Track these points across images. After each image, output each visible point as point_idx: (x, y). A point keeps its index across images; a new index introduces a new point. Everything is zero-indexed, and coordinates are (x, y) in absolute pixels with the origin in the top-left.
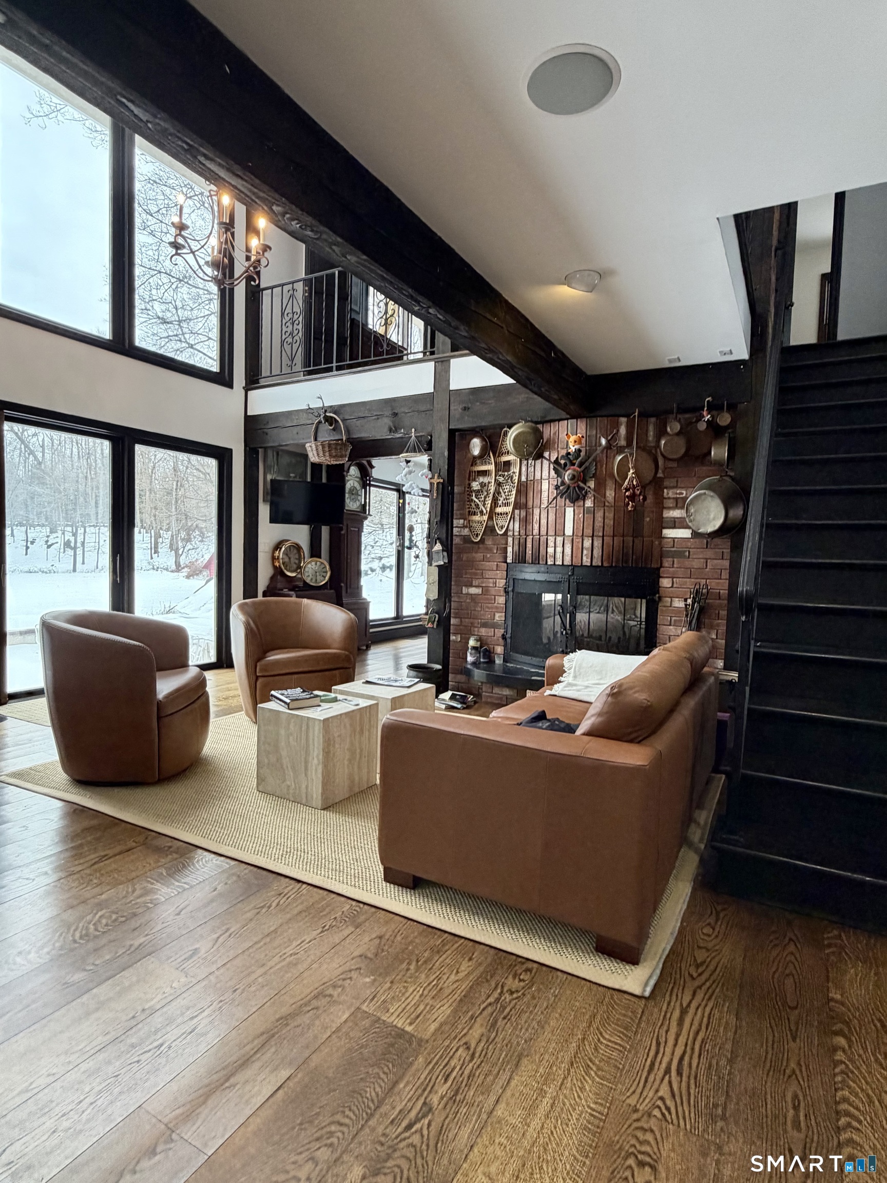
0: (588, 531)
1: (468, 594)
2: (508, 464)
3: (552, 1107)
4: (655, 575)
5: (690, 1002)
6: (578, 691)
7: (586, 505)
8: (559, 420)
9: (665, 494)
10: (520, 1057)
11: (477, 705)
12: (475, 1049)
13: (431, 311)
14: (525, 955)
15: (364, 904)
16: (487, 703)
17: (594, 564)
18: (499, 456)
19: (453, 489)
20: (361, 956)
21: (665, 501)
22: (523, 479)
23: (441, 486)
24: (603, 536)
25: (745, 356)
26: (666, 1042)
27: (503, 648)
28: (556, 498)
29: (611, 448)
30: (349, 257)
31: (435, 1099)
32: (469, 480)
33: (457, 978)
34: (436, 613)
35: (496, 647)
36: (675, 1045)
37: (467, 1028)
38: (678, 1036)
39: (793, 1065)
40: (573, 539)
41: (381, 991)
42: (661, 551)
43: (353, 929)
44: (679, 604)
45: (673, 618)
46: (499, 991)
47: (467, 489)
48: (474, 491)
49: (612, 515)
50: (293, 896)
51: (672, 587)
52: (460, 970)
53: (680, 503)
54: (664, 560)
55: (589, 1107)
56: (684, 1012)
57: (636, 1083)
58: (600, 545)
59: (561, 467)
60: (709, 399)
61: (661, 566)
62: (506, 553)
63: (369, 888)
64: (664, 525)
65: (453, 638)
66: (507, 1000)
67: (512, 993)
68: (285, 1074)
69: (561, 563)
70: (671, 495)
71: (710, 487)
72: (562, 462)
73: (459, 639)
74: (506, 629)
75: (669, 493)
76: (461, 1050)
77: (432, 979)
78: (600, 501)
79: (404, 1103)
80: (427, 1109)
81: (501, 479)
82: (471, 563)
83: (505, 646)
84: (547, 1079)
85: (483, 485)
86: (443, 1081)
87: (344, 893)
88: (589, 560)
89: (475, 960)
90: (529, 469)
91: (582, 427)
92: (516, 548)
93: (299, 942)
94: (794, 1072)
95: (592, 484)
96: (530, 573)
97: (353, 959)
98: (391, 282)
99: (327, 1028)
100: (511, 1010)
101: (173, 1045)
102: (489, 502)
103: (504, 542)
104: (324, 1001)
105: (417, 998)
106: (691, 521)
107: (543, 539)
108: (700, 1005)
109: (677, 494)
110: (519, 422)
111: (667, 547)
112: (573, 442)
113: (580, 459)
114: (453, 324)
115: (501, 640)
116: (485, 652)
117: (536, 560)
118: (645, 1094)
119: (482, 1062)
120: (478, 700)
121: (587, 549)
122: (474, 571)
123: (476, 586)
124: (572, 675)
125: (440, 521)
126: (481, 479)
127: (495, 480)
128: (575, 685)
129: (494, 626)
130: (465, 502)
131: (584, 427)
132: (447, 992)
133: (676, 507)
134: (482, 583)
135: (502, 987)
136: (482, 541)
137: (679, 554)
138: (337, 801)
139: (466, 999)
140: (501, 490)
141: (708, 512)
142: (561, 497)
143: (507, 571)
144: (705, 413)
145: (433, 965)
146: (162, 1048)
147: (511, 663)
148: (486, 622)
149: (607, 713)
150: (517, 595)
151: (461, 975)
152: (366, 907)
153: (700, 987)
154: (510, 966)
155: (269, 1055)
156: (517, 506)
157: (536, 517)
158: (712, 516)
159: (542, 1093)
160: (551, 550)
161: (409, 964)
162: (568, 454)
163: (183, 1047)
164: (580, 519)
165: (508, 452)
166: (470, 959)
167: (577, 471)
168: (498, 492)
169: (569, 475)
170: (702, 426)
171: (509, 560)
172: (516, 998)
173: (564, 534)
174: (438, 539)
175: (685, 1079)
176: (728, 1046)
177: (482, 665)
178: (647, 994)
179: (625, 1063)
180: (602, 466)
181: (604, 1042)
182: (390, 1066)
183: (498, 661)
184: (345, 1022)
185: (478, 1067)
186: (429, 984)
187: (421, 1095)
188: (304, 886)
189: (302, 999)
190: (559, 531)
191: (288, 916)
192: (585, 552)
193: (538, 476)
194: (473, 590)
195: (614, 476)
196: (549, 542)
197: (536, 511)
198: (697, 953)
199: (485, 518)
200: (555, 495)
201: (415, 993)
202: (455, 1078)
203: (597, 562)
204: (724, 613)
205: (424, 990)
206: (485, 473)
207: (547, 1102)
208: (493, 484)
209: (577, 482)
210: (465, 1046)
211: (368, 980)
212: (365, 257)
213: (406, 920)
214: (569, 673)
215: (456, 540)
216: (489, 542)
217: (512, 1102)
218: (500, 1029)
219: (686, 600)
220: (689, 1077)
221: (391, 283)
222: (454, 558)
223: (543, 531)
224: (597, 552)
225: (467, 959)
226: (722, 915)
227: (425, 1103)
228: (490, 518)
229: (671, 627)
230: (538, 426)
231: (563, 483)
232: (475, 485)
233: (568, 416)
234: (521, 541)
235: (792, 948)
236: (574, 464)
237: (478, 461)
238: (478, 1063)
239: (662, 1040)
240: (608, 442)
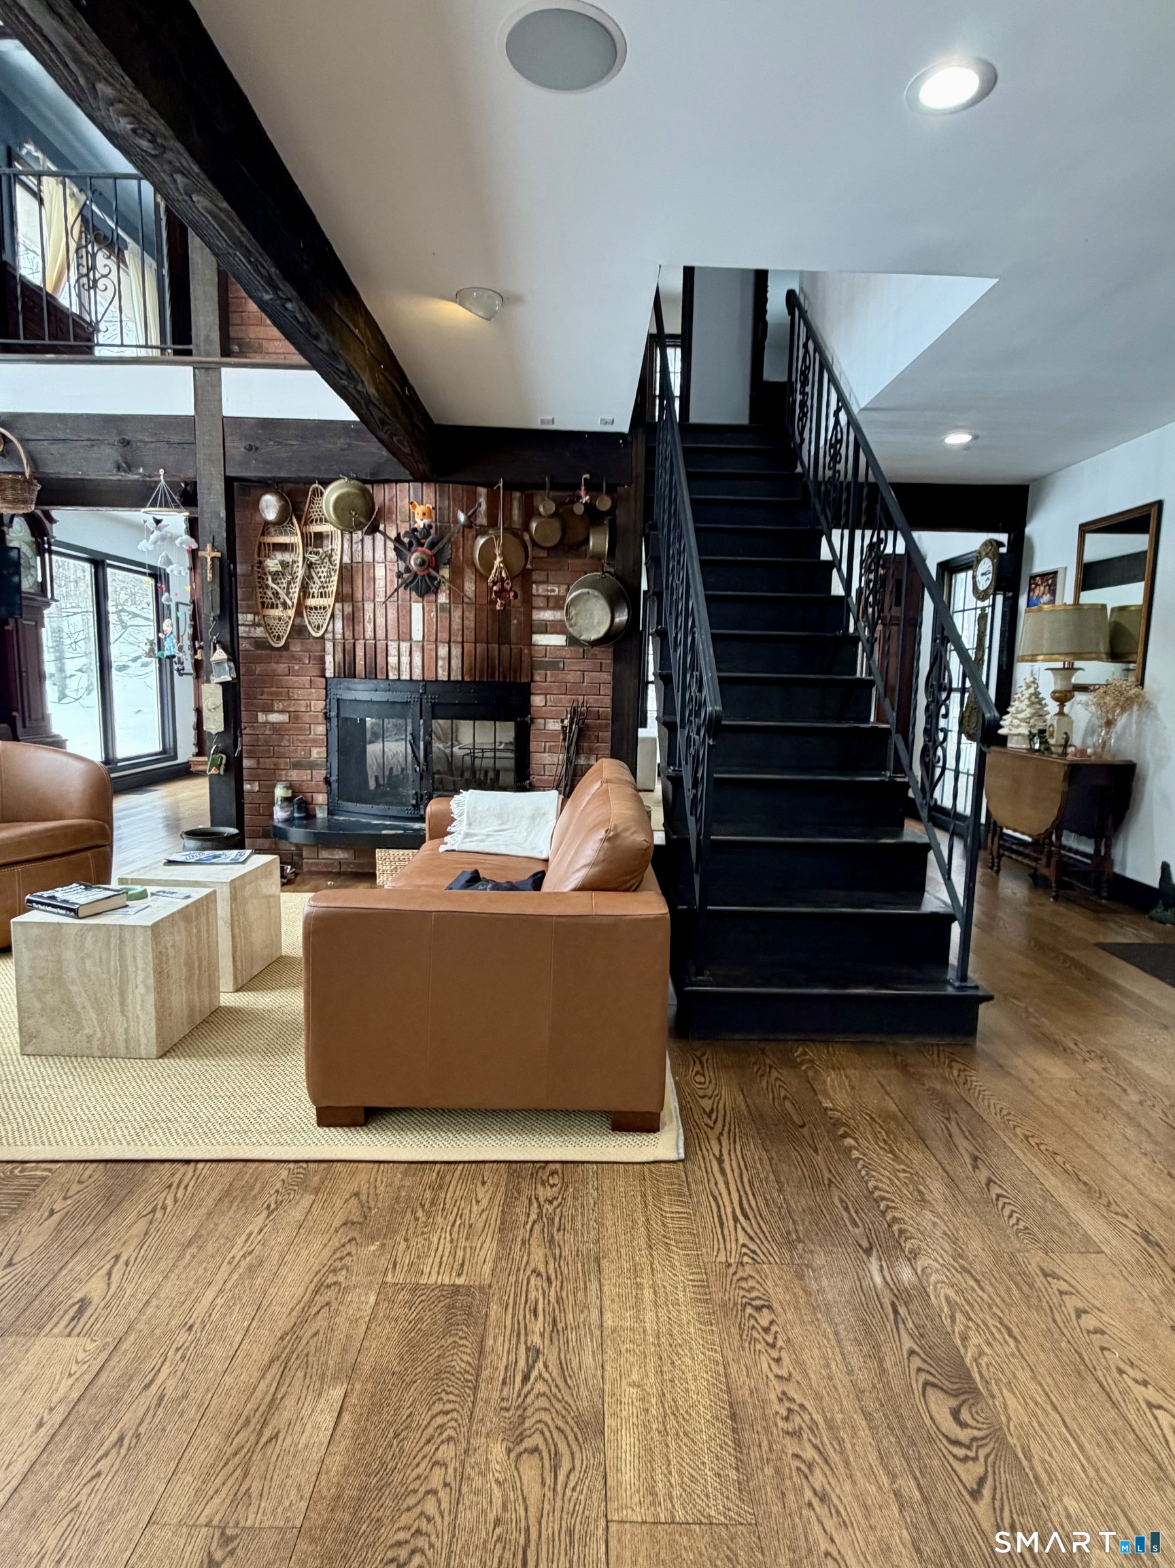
0: (444, 636)
1: (267, 723)
2: (320, 537)
3: (656, 1295)
4: (525, 692)
5: (721, 1151)
6: (482, 841)
7: (439, 601)
8: (397, 482)
9: (534, 591)
10: (598, 1260)
11: (298, 878)
12: (547, 1273)
13: (289, 306)
14: (543, 1158)
15: (307, 1162)
16: (311, 873)
17: (452, 679)
18: (306, 524)
19: (235, 567)
20: (345, 1224)
21: (534, 598)
22: (346, 559)
23: (217, 563)
24: (463, 642)
25: (625, 429)
26: (720, 1194)
27: (326, 795)
28: (397, 590)
29: (471, 527)
30: (195, 198)
31: (536, 1339)
32: (259, 555)
33: (481, 1209)
34: (221, 752)
35: (315, 795)
36: (730, 1193)
37: (525, 1256)
38: (727, 1184)
39: (827, 1175)
40: (423, 646)
41: (400, 1254)
42: (532, 661)
43: (313, 1197)
44: (554, 726)
45: (548, 744)
46: (535, 1205)
47: (255, 568)
48: (270, 573)
49: (472, 616)
50: (192, 1184)
51: (545, 706)
52: (479, 1199)
53: (556, 603)
54: (536, 672)
55: (688, 1280)
56: (720, 1161)
57: (716, 1241)
58: (459, 654)
59: (405, 547)
60: (587, 476)
61: (532, 681)
62: (324, 663)
63: (303, 1142)
64: (534, 629)
65: (247, 787)
66: (550, 1211)
67: (551, 1202)
68: (337, 1393)
69: (408, 678)
70: (540, 591)
71: (592, 585)
72: (406, 540)
73: (257, 789)
74: (329, 769)
75: (539, 590)
76: (532, 1282)
77: (452, 1219)
78: (457, 595)
79: (505, 1359)
80: (534, 1353)
81: (314, 558)
82: (271, 678)
83: (329, 793)
84: (635, 1269)
85: (284, 564)
86: (533, 1318)
87: (270, 1156)
88: (446, 674)
89: (489, 1181)
90: (355, 546)
91: (429, 492)
92: (339, 656)
93: (244, 1237)
94: (830, 1180)
95: (445, 572)
96: (360, 691)
97: (336, 1231)
98: (249, 251)
99: (357, 1320)
100: (560, 1219)
101: (142, 1430)
102: (296, 590)
103: (319, 648)
104: (329, 1295)
105: (448, 1245)
106: (571, 626)
107: (381, 645)
108: (730, 1151)
109: (548, 590)
110: (340, 478)
111: (538, 656)
112: (421, 514)
113: (431, 538)
114: (313, 330)
115: (322, 784)
116: (301, 805)
117: (372, 673)
118: (728, 1248)
119: (562, 1283)
120: (298, 871)
121: (443, 659)
122: (274, 689)
123: (279, 712)
124: (465, 822)
125: (219, 617)
126: (279, 556)
127: (304, 558)
128: (475, 835)
129: (312, 766)
130: (255, 587)
131: (432, 496)
132: (480, 1225)
133: (547, 607)
134: (289, 706)
135: (537, 1199)
136: (286, 647)
137: (553, 665)
138: (176, 1040)
139: (505, 1227)
140: (314, 574)
141: (592, 616)
142: (405, 588)
143: (326, 689)
144: (582, 493)
145: (445, 1204)
146: (126, 1442)
147: (341, 815)
148: (298, 762)
149: (604, 861)
150: (344, 722)
151: (484, 1203)
152: (311, 1165)
153: (721, 1134)
154: (532, 1174)
155: (297, 1383)
156: (340, 598)
157: (369, 614)
158: (596, 621)
159: (639, 1286)
160: (393, 660)
161: (414, 1212)
162: (415, 530)
163: (160, 1427)
164: (431, 619)
165: (321, 519)
166: (484, 1183)
167: (427, 555)
168: (308, 577)
169: (416, 559)
170: (579, 509)
171: (329, 673)
172: (559, 1206)
173: (411, 639)
174: (219, 642)
175: (753, 1221)
176: (772, 1178)
177: (296, 822)
178: (682, 1156)
179: (697, 1226)
180: (457, 550)
181: (668, 1215)
182: (464, 1328)
183: (321, 814)
184: (377, 1304)
185: (561, 1288)
186: (453, 1225)
187: (518, 1343)
188: (200, 1165)
189: (300, 1302)
190: (404, 634)
191: (203, 1210)
192: (440, 663)
193: (368, 557)
194: (274, 718)
195: (474, 564)
196: (389, 648)
197: (369, 607)
198: (702, 1102)
199: (291, 613)
200: (396, 586)
201: (442, 1240)
202: (544, 1310)
203: (456, 676)
204: (607, 735)
205: (451, 1234)
206: (284, 547)
207: (648, 1294)
208: (300, 564)
209: (427, 568)
210: (535, 1275)
211: (373, 1248)
212: (225, 205)
213: (376, 1165)
214: (460, 821)
215: (244, 645)
216: (296, 648)
217: (616, 1307)
218: (561, 1243)
219: (562, 721)
220: (755, 1217)
221: (248, 254)
222: (242, 670)
223: (381, 633)
224: (456, 663)
225: (479, 1184)
226: (704, 1059)
227: (528, 1349)
228: (299, 613)
229: (546, 755)
230: (367, 486)
231: (408, 570)
232: (272, 564)
233: (411, 478)
234: (347, 646)
235: (775, 1074)
236: (422, 545)
237: (272, 530)
238: (559, 1285)
239: (717, 1194)
240: (468, 518)
